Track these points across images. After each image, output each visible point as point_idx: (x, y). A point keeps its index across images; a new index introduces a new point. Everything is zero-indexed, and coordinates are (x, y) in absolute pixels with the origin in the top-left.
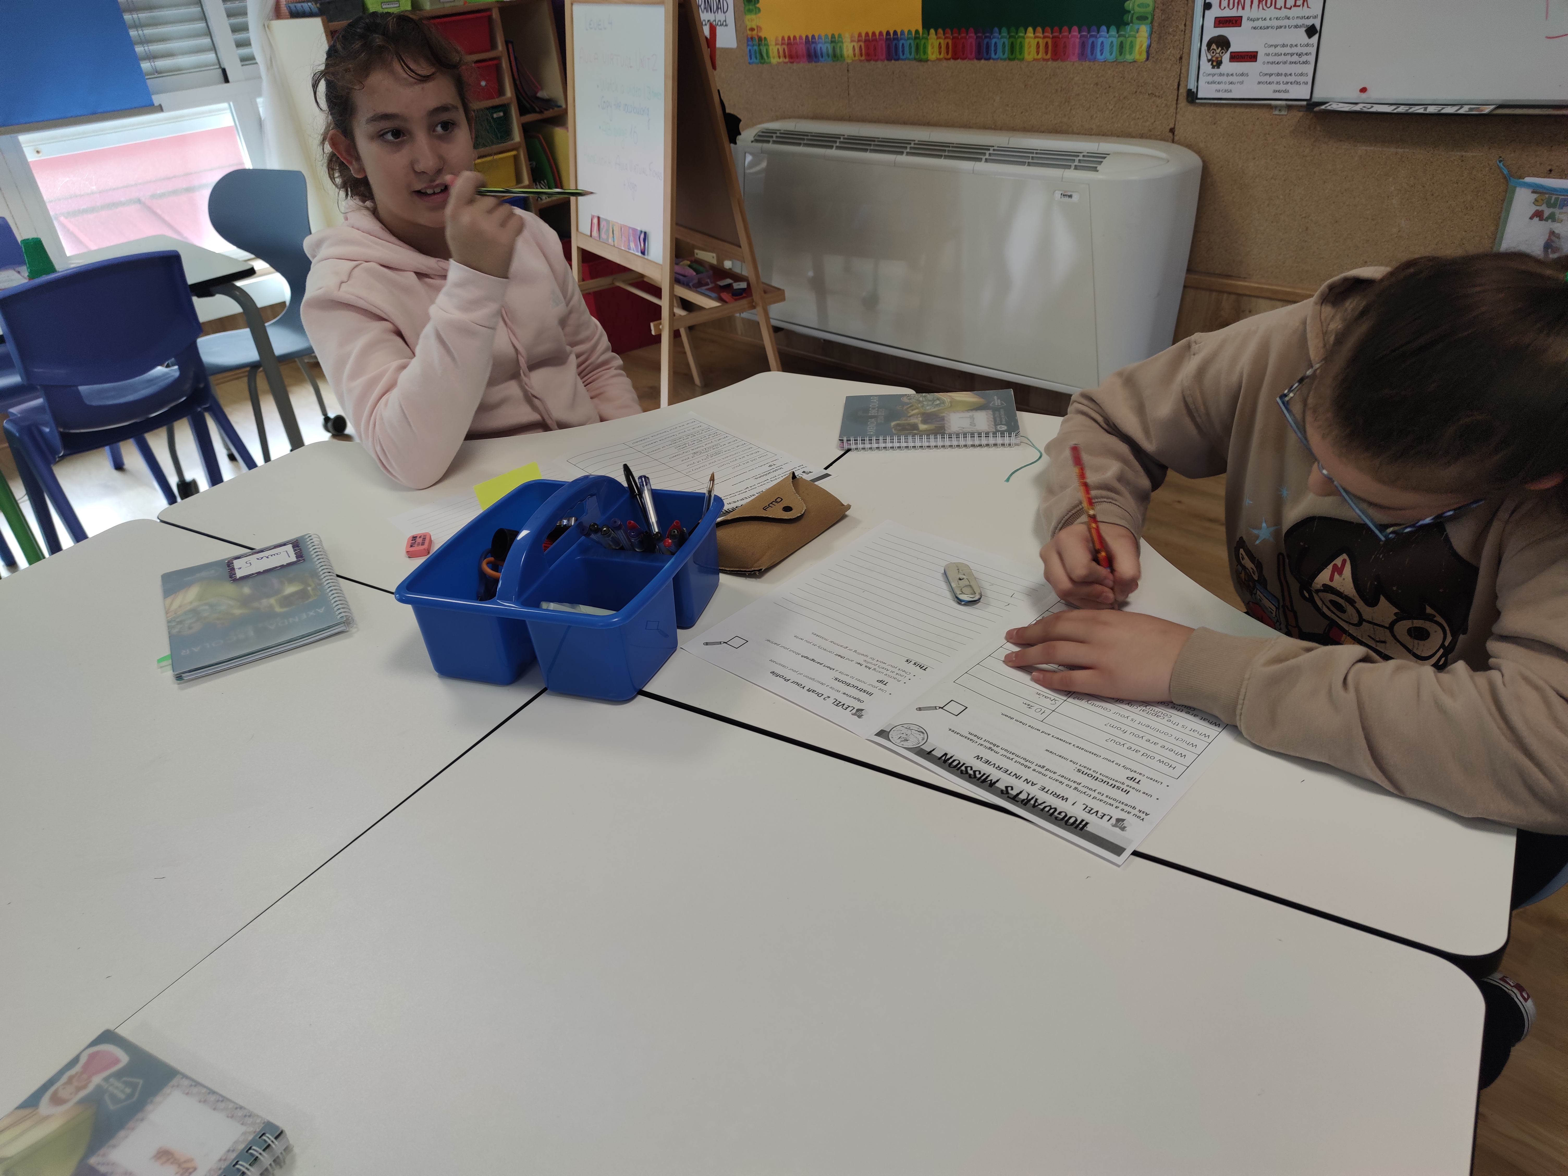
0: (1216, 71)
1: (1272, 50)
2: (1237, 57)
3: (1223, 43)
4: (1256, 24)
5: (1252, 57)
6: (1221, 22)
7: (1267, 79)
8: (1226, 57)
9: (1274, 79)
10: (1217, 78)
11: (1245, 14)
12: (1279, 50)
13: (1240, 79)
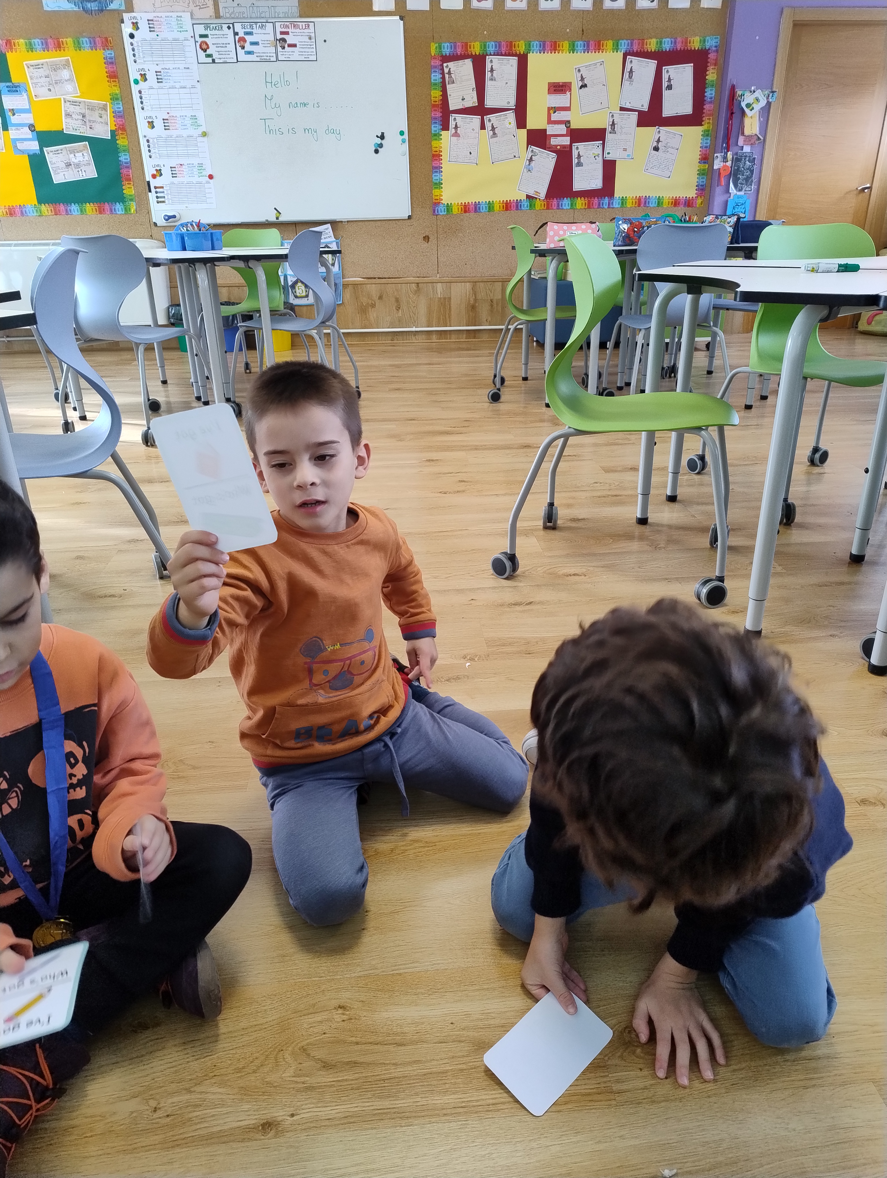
0: (283, 50)
1: (301, 43)
2: (290, 46)
3: (284, 40)
4: (294, 34)
5: (295, 46)
6: (282, 33)
7: (301, 53)
8: (286, 46)
9: (303, 53)
10: (284, 53)
11: (290, 30)
12: (303, 43)
13: (292, 53)
